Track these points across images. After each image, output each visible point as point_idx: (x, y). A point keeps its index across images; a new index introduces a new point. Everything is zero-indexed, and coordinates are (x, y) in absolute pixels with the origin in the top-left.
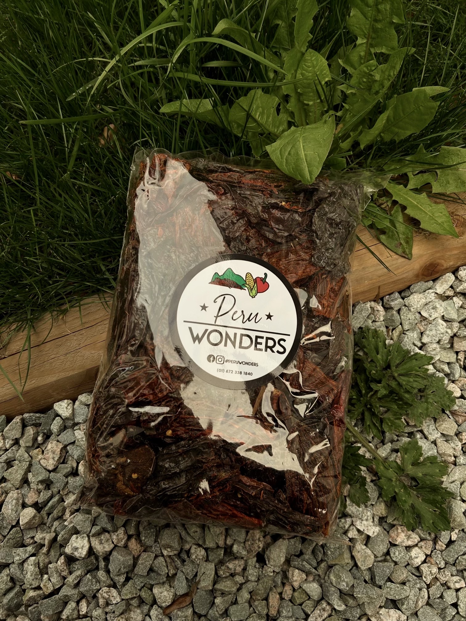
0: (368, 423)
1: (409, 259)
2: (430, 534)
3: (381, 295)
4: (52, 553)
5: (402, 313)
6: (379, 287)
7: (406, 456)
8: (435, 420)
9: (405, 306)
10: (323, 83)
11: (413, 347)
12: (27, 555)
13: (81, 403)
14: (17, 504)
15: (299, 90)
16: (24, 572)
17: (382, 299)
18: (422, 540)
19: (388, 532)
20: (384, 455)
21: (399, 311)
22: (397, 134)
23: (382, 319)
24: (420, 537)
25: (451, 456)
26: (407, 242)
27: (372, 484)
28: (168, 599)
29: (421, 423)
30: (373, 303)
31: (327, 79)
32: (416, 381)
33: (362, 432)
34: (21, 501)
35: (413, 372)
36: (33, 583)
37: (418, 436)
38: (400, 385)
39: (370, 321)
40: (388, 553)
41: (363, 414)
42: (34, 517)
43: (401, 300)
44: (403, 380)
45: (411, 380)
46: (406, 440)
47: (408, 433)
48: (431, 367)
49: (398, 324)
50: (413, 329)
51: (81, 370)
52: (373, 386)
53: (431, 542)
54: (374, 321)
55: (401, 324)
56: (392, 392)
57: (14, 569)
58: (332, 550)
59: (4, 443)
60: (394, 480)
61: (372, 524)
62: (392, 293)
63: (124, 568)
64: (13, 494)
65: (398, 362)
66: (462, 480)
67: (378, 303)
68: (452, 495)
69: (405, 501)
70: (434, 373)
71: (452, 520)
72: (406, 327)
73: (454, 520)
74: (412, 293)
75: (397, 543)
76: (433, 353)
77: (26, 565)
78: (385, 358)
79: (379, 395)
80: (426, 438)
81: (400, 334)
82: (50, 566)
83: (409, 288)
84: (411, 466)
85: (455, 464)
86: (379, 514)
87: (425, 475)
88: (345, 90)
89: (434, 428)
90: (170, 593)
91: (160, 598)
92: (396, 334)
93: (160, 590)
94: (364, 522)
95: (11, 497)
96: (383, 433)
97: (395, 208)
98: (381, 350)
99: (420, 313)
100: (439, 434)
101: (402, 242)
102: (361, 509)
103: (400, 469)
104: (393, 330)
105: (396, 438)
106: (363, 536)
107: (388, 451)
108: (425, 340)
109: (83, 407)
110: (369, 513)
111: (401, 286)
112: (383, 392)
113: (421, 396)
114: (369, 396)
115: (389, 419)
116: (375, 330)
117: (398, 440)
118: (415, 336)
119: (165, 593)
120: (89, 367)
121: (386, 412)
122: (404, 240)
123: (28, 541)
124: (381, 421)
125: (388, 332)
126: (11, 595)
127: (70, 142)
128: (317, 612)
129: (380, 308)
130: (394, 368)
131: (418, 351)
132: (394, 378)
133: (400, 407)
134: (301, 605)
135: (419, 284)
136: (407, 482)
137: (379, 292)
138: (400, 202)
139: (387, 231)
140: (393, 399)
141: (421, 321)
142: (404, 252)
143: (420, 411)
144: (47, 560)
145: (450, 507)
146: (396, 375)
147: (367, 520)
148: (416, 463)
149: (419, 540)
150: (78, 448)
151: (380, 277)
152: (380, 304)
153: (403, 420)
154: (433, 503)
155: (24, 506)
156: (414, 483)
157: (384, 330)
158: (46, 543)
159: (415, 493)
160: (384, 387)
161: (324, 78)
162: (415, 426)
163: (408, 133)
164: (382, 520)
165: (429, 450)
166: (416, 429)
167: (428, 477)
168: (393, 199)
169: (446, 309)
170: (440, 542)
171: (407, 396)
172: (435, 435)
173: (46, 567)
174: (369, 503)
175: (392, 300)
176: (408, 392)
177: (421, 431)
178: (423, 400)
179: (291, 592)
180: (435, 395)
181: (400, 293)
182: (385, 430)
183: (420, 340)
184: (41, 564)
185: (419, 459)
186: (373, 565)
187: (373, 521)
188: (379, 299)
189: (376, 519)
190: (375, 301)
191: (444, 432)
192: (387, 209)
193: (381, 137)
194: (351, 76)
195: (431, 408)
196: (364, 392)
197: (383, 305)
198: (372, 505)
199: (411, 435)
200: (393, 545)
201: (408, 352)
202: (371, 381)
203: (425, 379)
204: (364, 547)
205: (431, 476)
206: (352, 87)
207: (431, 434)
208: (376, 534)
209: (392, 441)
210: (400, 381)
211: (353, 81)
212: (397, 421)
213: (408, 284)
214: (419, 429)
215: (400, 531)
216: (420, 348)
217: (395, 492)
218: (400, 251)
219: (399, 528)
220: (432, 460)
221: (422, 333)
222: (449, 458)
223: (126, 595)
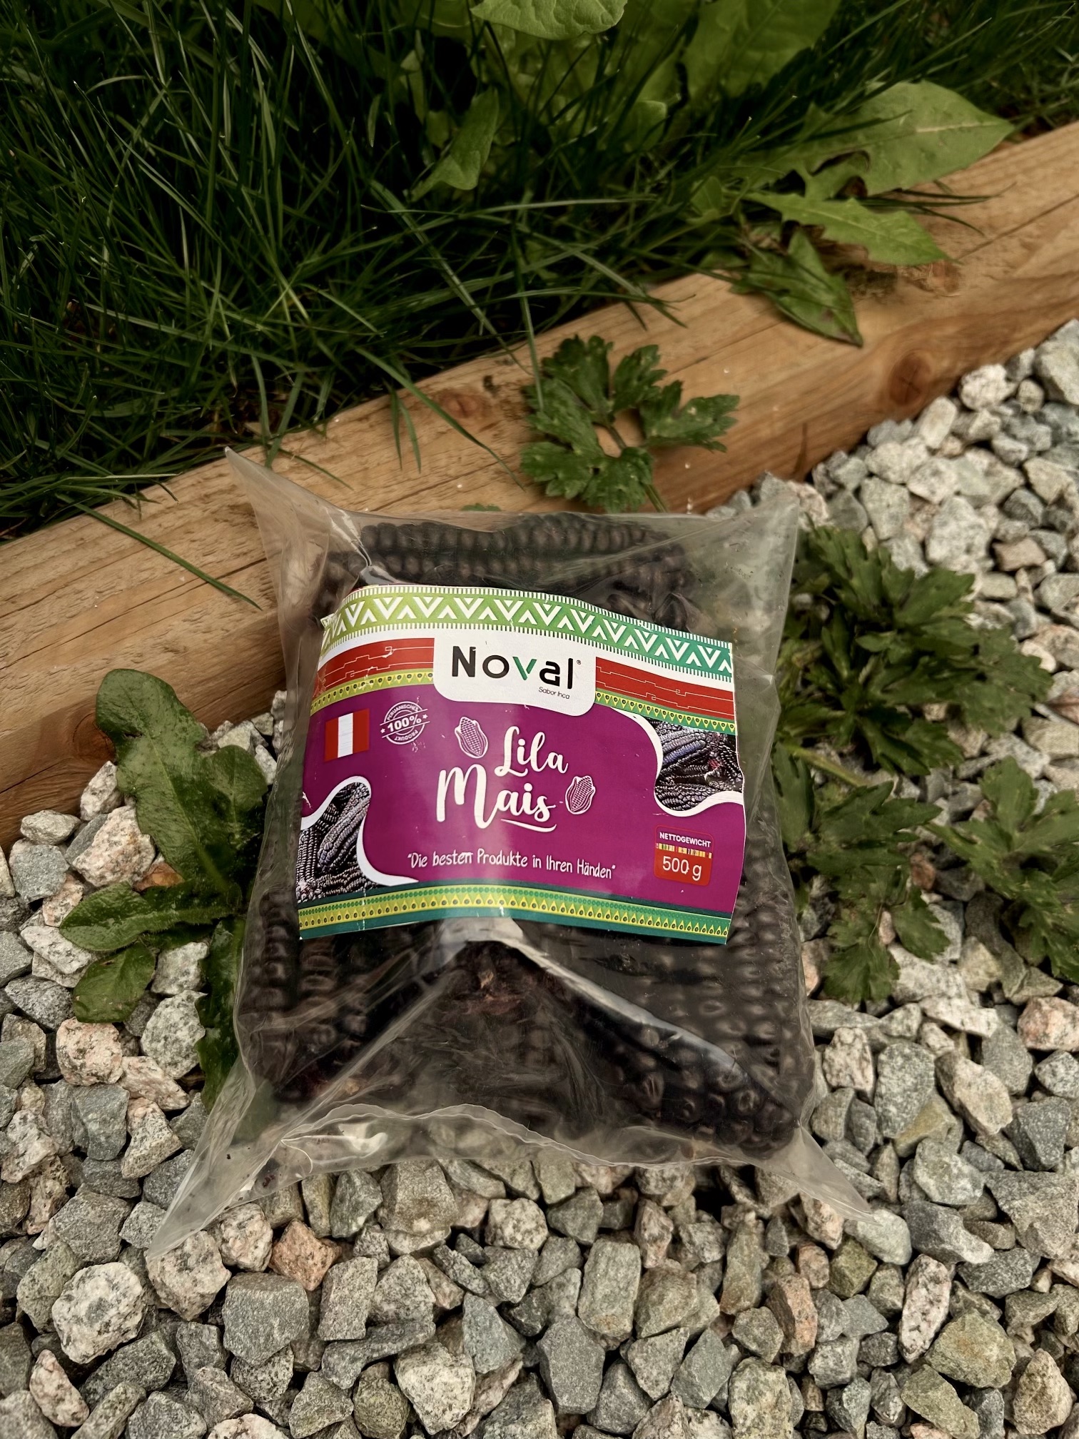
1: (857, 346)
3: (809, 459)
5: (866, 496)
6: (805, 427)
8: (1020, 733)
9: (871, 475)
19: (1017, 1026)
21: (858, 492)
23: (826, 514)
26: (843, 310)
28: (457, 1392)
30: (792, 483)
40: (1035, 1084)
43: (859, 461)
47: (970, 779)
49: (865, 524)
50: (901, 534)
55: (871, 524)
58: (899, 1100)
61: (970, 1005)
62: (830, 455)
63: (282, 1328)
65: (898, 596)
72: (884, 531)
74: (875, 447)
75: (1050, 1046)
78: (869, 584)
83: (864, 439)
84: (1020, 833)
87: (1057, 846)
90: (462, 1371)
91: (428, 1399)
93: (425, 1370)
94: (956, 1002)
97: (794, 237)
98: (855, 566)
99: (907, 487)
100: (1047, 757)
105: (949, 788)
106: (961, 1040)
108: (936, 555)
112: (898, 651)
114: (862, 677)
115: (921, 742)
117: (956, 792)
118: (911, 548)
119: (446, 1376)
129: (813, 490)
134: (865, 1290)
135: (885, 426)
137: (805, 446)
138: (803, 223)
141: (914, 510)
142: (842, 331)
143: (987, 704)
147: (958, 996)
148: (1028, 822)
168: (784, 218)
172: (1036, 763)
174: (947, 956)
175: (837, 470)
179: (825, 1261)
180: (1003, 671)
181: (849, 450)
183: (923, 557)
185: (1033, 806)
186: (1016, 1116)
189: (976, 998)
191: (1057, 751)
196: (846, 673)
198: (954, 962)
200: (1039, 1056)
201: (910, 572)
204: (973, 1066)
207: (1025, 762)
208: (992, 1029)
213: (859, 432)
218: (834, 331)
219: (1041, 1004)
220: (1064, 803)
221: (923, 542)
223: (309, 1420)
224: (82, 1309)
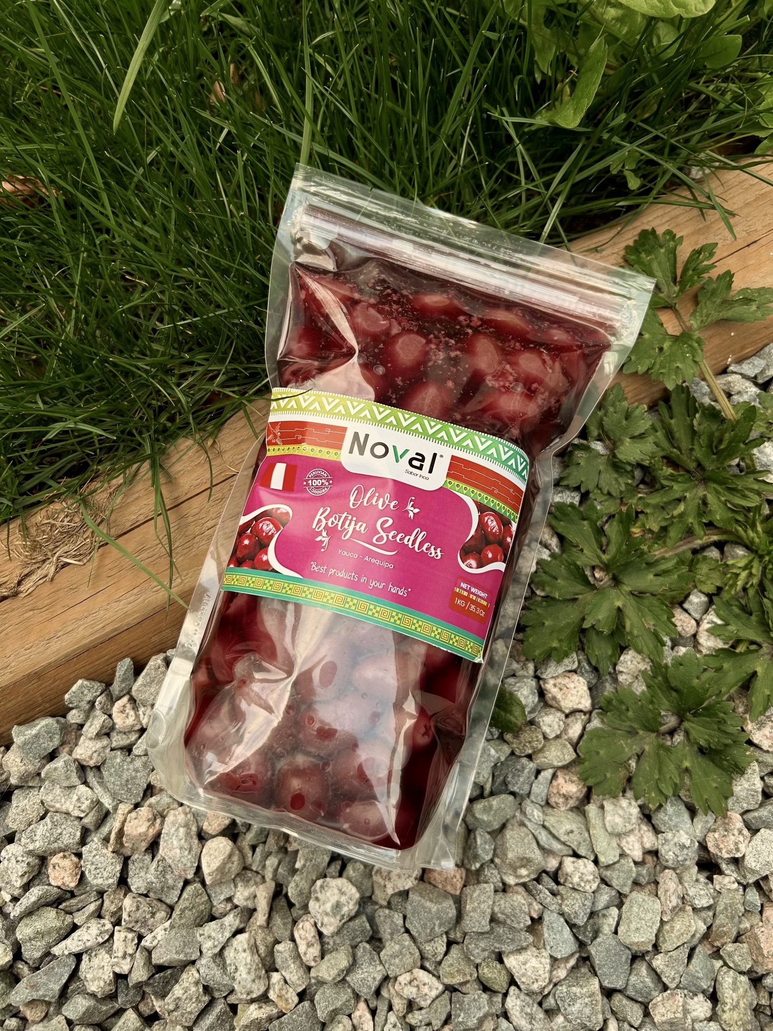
4: (278, 920)
12: (228, 934)
14: (188, 834)
16: (231, 969)
28: (541, 972)
34: (194, 829)
36: (255, 987)
42: (230, 856)
57: (206, 968)
59: (137, 716)
63: (440, 925)
64: (176, 817)
77: (229, 954)
82: (279, 947)
90: (543, 960)
91: (523, 975)
93: (521, 958)
95: (173, 823)
119: (534, 962)
123: (220, 906)
126: (210, 1019)
144: (270, 939)
155: (202, 837)
158: (262, 905)
173: (271, 953)
184: (262, 949)
223: (452, 975)
224: (328, 907)
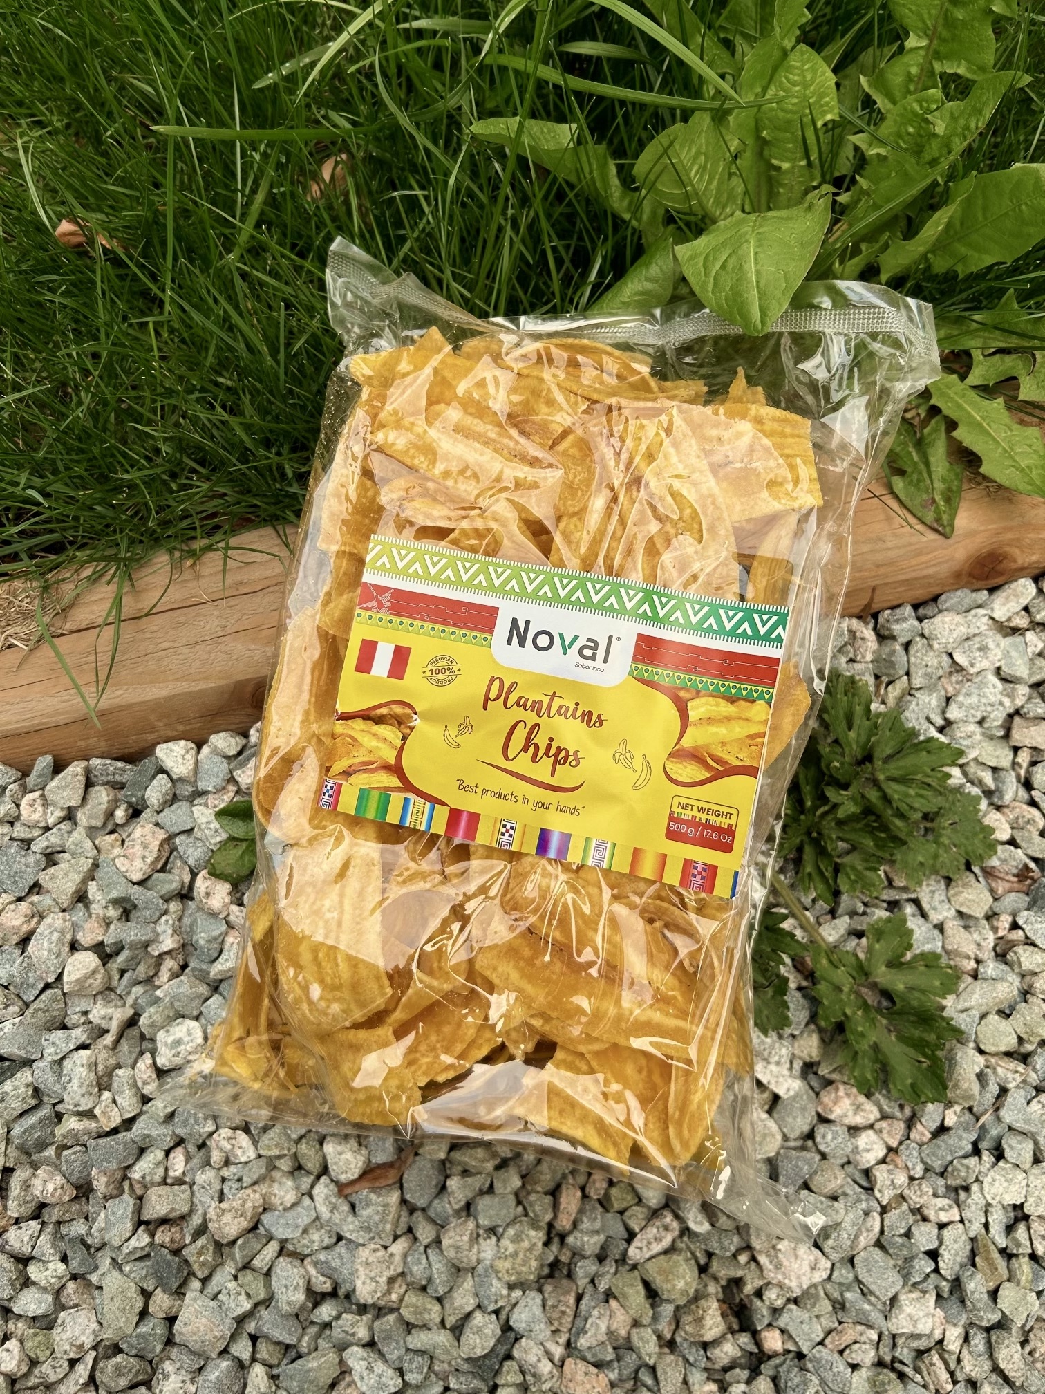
0: (808, 869)
1: (946, 537)
2: (901, 1107)
3: (875, 607)
4: (124, 1046)
5: (912, 650)
6: (874, 589)
7: (877, 946)
8: (949, 881)
9: (922, 635)
10: (820, 124)
11: (925, 725)
12: (72, 1046)
13: (215, 751)
14: (60, 940)
15: (764, 134)
16: (65, 1079)
17: (875, 616)
18: (884, 1117)
19: (817, 1094)
20: (831, 939)
21: (907, 646)
22: (963, 259)
23: (869, 657)
24: (881, 1110)
25: (968, 958)
26: (948, 500)
27: (798, 995)
28: (352, 1167)
29: (919, 883)
30: (854, 621)
31: (829, 117)
32: (921, 796)
33: (792, 886)
34: (69, 937)
35: (919, 777)
36: (83, 1101)
37: (909, 909)
38: (886, 799)
39: (843, 659)
40: (810, 1135)
41: (800, 850)
42: (94, 972)
43: (916, 623)
44: (894, 790)
45: (912, 792)
46: (881, 913)
47: (889, 903)
48: (956, 772)
49: (902, 672)
50: (930, 688)
51: (223, 682)
52: (830, 793)
53: (902, 1125)
54: (852, 660)
55: (908, 674)
56: (868, 811)
57: (41, 1073)
59: (45, 813)
60: (846, 989)
61: (786, 1073)
62: (899, 606)
64: (55, 920)
65: (888, 751)
66: (984, 1009)
67: (866, 623)
68: (959, 1035)
69: (862, 1035)
70: (962, 786)
71: (950, 1084)
72: (917, 682)
73: (956, 1086)
74: (940, 611)
75: (832, 1117)
76: (965, 743)
77: (67, 1064)
78: (863, 739)
79: (841, 814)
80: (924, 915)
81: (902, 696)
82: (119, 1072)
83: (935, 599)
84: (883, 968)
85: (975, 976)
86: (805, 1055)
87: (911, 989)
88: (864, 147)
89: (943, 897)
90: (358, 1157)
91: (336, 1163)
92: (893, 693)
94: (773, 1067)
95: (50, 926)
96: (837, 894)
97: (933, 422)
98: (857, 721)
99: (950, 655)
100: (953, 912)
101: (938, 498)
102: (768, 1040)
103: (862, 971)
104: (889, 683)
105: (861, 908)
106: (766, 1095)
107: (842, 931)
108: (954, 713)
109: (217, 759)
110: (784, 1051)
111: (921, 594)
112: (848, 808)
113: (927, 830)
114: (818, 813)
115: (853, 868)
116: (852, 677)
117: (864, 913)
118: (934, 702)
120: (241, 677)
121: (848, 852)
122: (942, 494)
123: (74, 1018)
124: (837, 869)
125: (877, 687)
126: (32, 1119)
127: (250, 183)
128: (652, 1231)
129: (868, 633)
130: (878, 763)
131: (934, 733)
132: (876, 783)
133: (880, 845)
134: (621, 1213)
135: (959, 593)
136: (871, 998)
137: (871, 600)
138: (945, 412)
139: (909, 470)
140: (867, 825)
141: (951, 673)
142: (938, 520)
143: (920, 859)
144: (112, 1061)
145: (951, 1060)
146: (881, 777)
147: (778, 1063)
148: (895, 964)
149: (878, 1116)
150: (199, 844)
151: (878, 566)
152: (871, 625)
153: (881, 873)
154: (919, 1045)
155: (74, 947)
156: (885, 1003)
157: (871, 681)
158: (114, 1027)
159: (884, 1022)
160: (853, 799)
161: (824, 113)
162: (905, 889)
163: (988, 260)
164: (809, 1068)
165: (927, 940)
166: (905, 896)
167: (917, 994)
168: (933, 402)
169: (1007, 654)
170: (919, 1126)
171: (898, 822)
172: (942, 912)
173: (110, 1074)
174: (788, 1031)
175: (897, 621)
176: (901, 815)
177: (916, 902)
178: (930, 837)
179: (605, 1185)
180: (955, 831)
181: (916, 607)
182: (843, 888)
183: (943, 712)
184: (101, 1068)
185: (903, 955)
186: (778, 1153)
187: (791, 1069)
188: (870, 614)
189: (798, 1065)
190: (859, 617)
191: (964, 910)
192: (916, 421)
193: (927, 260)
194: (883, 118)
195: (944, 857)
196: (809, 804)
197: (875, 629)
198: (794, 1036)
199: (893, 905)
200: (823, 1120)
201: (913, 733)
202: (828, 784)
203: (941, 794)
204: (765, 1116)
205: (923, 992)
206: (882, 142)
207: (935, 909)
208: (792, 1093)
209: (853, 914)
210: (888, 791)
211: (885, 130)
212: (869, 873)
213: (936, 590)
214: (913, 896)
215: (841, 1093)
216: (941, 730)
217: (845, 1014)
218: (930, 517)
219: (841, 1087)
220: (930, 960)
221: (948, 699)
222: (965, 962)
223: (271, 1148)
224: (171, 1040)
